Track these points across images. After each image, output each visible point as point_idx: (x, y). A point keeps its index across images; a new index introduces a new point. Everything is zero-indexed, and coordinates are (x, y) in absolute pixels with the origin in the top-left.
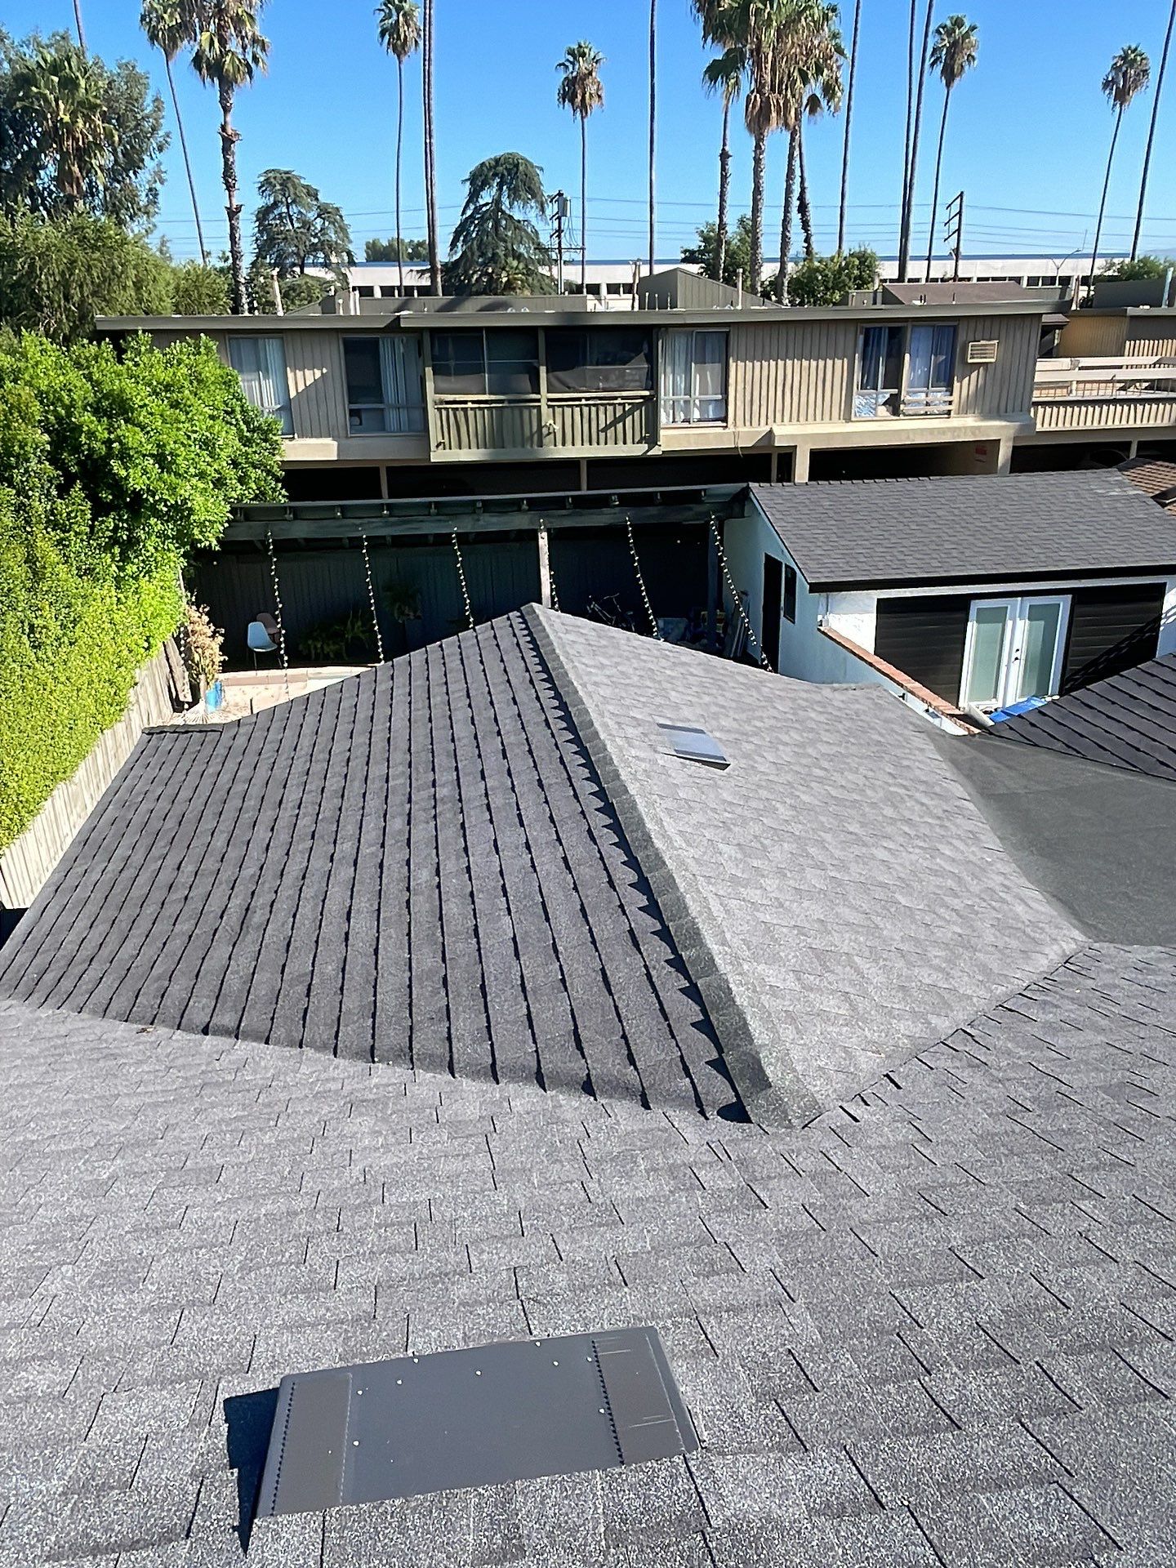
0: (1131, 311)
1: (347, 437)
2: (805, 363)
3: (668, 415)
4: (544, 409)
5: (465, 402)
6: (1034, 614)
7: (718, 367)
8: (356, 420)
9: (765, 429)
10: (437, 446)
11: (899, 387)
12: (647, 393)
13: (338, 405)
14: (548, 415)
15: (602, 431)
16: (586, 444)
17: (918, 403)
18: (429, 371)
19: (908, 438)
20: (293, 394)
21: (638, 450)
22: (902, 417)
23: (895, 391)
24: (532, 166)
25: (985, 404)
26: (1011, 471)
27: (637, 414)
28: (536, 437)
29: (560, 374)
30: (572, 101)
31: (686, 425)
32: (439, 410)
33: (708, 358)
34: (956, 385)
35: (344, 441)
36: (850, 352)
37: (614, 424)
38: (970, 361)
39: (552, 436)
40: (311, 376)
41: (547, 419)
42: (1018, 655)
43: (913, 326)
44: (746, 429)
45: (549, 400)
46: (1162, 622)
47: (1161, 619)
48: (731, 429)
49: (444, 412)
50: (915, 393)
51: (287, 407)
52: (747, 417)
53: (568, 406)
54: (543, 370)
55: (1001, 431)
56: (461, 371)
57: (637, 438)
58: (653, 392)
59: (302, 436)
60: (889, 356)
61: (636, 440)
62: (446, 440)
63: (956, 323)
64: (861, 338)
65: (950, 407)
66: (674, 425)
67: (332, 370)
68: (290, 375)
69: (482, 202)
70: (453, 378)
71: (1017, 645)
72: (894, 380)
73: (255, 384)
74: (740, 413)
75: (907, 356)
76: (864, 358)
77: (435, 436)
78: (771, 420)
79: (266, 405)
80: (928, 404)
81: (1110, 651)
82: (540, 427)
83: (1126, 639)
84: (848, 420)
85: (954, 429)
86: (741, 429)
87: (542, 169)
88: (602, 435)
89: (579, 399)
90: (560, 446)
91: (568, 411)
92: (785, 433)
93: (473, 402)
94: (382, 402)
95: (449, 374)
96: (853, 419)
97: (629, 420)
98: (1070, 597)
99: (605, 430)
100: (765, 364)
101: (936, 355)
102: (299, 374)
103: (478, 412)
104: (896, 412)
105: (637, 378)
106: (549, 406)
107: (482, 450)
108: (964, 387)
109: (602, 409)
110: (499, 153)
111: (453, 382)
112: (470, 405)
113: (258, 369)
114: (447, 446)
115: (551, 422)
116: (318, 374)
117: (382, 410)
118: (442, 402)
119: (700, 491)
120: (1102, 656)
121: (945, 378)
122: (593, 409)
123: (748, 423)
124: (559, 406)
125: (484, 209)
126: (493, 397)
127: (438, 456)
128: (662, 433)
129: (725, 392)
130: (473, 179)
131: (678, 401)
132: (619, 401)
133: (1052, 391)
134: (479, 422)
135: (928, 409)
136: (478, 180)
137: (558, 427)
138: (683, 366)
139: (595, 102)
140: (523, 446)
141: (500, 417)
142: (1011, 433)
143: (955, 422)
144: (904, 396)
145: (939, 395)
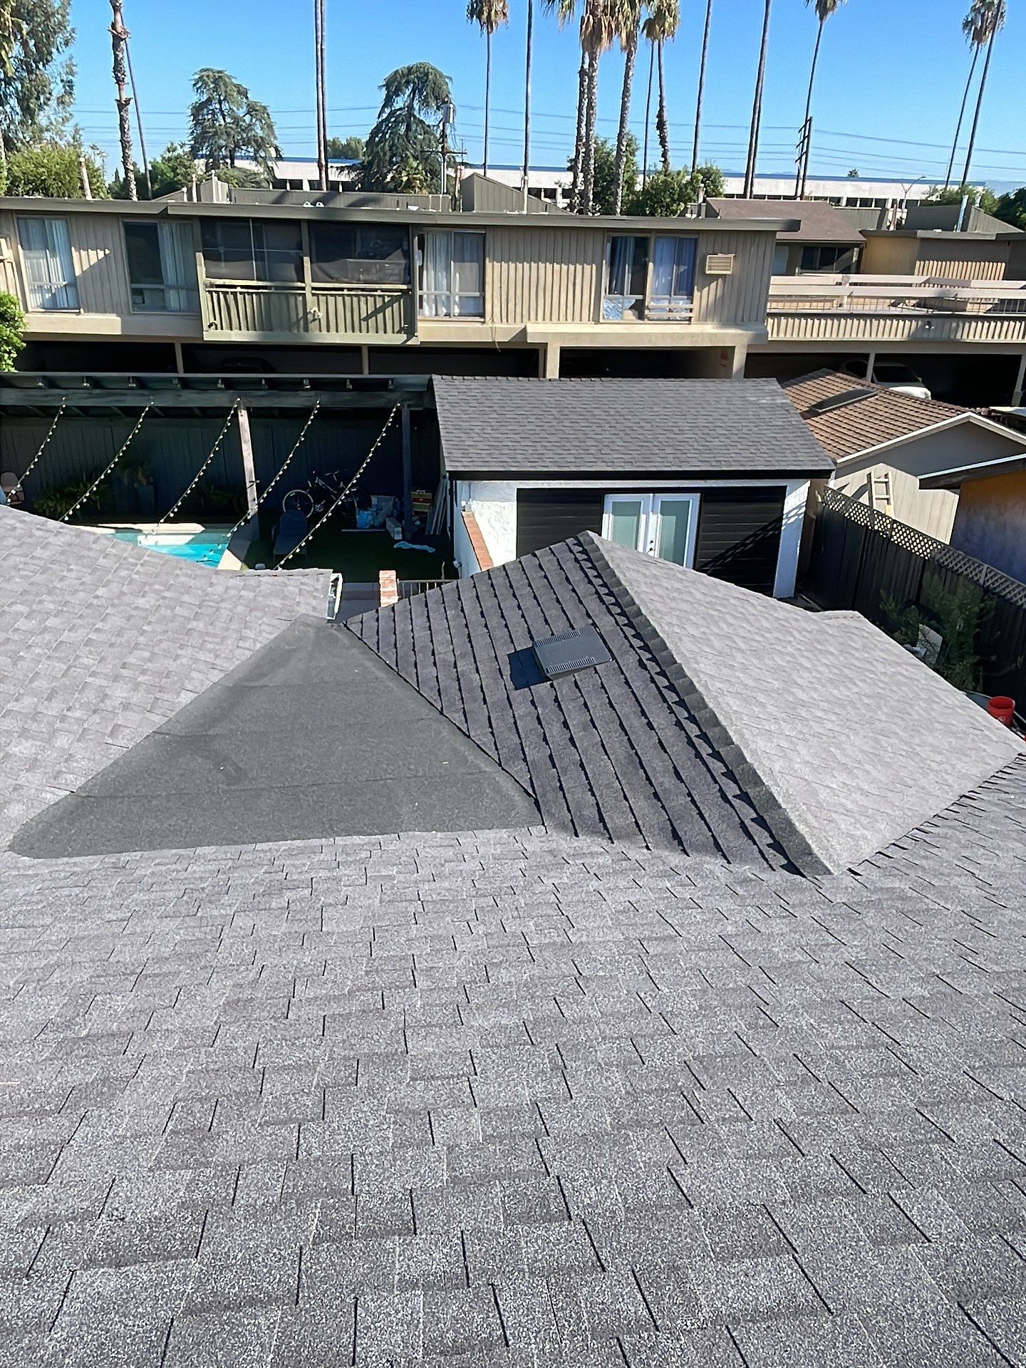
0: (921, 233)
1: (130, 314)
2: (557, 267)
3: (431, 308)
4: (309, 296)
5: (235, 287)
6: (666, 509)
7: (475, 265)
8: (139, 299)
9: (520, 326)
10: (210, 326)
11: (644, 293)
12: (405, 287)
13: (120, 284)
14: (313, 303)
15: (364, 319)
16: (350, 332)
17: (662, 309)
18: (200, 256)
19: (650, 341)
20: (78, 272)
21: (398, 339)
22: (646, 320)
23: (640, 297)
24: (441, 75)
25: (725, 313)
26: (745, 377)
27: (396, 305)
28: (302, 322)
29: (323, 265)
30: (479, 17)
31: (447, 318)
32: (210, 292)
33: (467, 257)
34: (696, 294)
35: (127, 318)
36: (598, 257)
37: (375, 314)
38: (708, 272)
39: (317, 321)
40: (95, 256)
41: (312, 307)
42: (652, 546)
43: (657, 238)
44: (504, 325)
45: (313, 289)
46: (784, 522)
47: (781, 519)
48: (489, 324)
49: (215, 295)
50: (658, 300)
51: (73, 284)
52: (504, 314)
53: (331, 295)
54: (307, 260)
55: (737, 339)
56: (229, 258)
57: (397, 329)
58: (410, 287)
59: (88, 310)
60: (635, 263)
61: (396, 330)
62: (218, 322)
63: (696, 236)
64: (609, 245)
65: (691, 315)
66: (436, 318)
67: (113, 251)
68: (75, 254)
69: (396, 106)
70: (223, 264)
71: (650, 537)
72: (639, 286)
73: (43, 262)
74: (497, 310)
75: (651, 265)
76: (612, 264)
77: (207, 317)
78: (525, 319)
79: (53, 280)
80: (670, 311)
81: (736, 547)
82: (306, 313)
83: (751, 536)
84: (597, 321)
85: (693, 335)
86: (498, 325)
87: (450, 79)
88: (364, 324)
89: (342, 289)
90: (324, 332)
91: (331, 300)
92: (537, 330)
93: (242, 287)
94: (162, 283)
95: (219, 260)
96: (601, 321)
97: (388, 311)
98: (699, 495)
99: (366, 319)
100: (520, 265)
101: (678, 265)
102: (83, 253)
103: (247, 296)
104: (641, 316)
105: (396, 271)
106: (313, 295)
107: (252, 332)
108: (704, 296)
109: (363, 299)
110: (412, 62)
111: (223, 267)
112: (239, 289)
113: (46, 247)
114: (219, 326)
115: (316, 309)
116: (101, 255)
117: (162, 291)
118: (212, 285)
119: (388, 379)
120: (728, 551)
121: (686, 287)
122: (355, 299)
123: (504, 320)
124: (323, 295)
125: (398, 113)
126: (260, 283)
127: (210, 336)
128: (420, 325)
129: (482, 288)
130: (388, 85)
131: (440, 295)
132: (379, 293)
133: (795, 304)
134: (247, 306)
135: (671, 315)
136: (393, 86)
137: (322, 315)
138: (443, 264)
139: (501, 20)
140: (290, 330)
141: (268, 302)
142: (745, 341)
143: (695, 328)
144: (649, 302)
145: (681, 303)
